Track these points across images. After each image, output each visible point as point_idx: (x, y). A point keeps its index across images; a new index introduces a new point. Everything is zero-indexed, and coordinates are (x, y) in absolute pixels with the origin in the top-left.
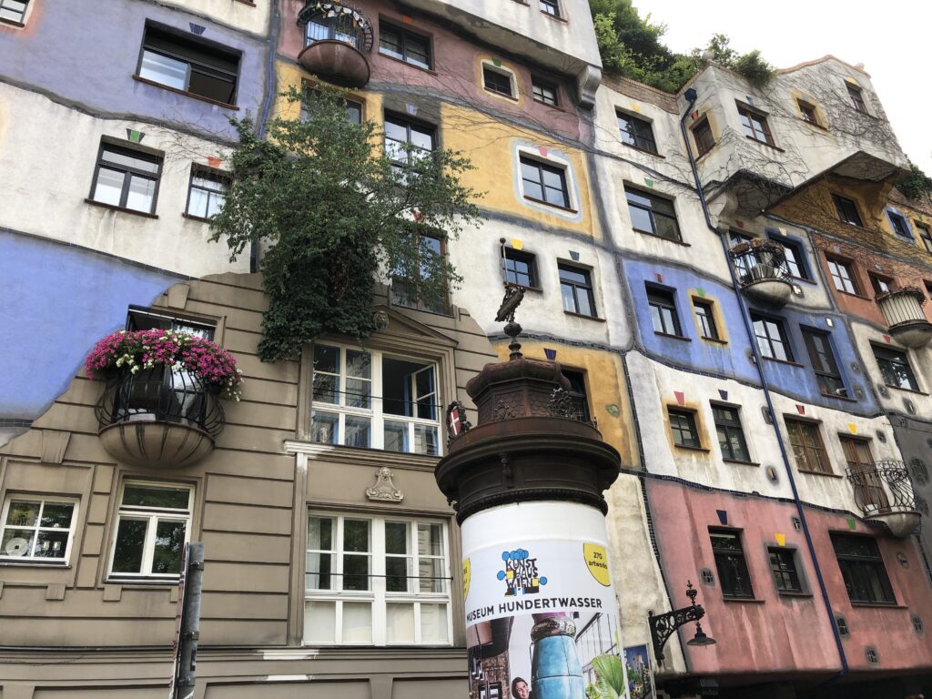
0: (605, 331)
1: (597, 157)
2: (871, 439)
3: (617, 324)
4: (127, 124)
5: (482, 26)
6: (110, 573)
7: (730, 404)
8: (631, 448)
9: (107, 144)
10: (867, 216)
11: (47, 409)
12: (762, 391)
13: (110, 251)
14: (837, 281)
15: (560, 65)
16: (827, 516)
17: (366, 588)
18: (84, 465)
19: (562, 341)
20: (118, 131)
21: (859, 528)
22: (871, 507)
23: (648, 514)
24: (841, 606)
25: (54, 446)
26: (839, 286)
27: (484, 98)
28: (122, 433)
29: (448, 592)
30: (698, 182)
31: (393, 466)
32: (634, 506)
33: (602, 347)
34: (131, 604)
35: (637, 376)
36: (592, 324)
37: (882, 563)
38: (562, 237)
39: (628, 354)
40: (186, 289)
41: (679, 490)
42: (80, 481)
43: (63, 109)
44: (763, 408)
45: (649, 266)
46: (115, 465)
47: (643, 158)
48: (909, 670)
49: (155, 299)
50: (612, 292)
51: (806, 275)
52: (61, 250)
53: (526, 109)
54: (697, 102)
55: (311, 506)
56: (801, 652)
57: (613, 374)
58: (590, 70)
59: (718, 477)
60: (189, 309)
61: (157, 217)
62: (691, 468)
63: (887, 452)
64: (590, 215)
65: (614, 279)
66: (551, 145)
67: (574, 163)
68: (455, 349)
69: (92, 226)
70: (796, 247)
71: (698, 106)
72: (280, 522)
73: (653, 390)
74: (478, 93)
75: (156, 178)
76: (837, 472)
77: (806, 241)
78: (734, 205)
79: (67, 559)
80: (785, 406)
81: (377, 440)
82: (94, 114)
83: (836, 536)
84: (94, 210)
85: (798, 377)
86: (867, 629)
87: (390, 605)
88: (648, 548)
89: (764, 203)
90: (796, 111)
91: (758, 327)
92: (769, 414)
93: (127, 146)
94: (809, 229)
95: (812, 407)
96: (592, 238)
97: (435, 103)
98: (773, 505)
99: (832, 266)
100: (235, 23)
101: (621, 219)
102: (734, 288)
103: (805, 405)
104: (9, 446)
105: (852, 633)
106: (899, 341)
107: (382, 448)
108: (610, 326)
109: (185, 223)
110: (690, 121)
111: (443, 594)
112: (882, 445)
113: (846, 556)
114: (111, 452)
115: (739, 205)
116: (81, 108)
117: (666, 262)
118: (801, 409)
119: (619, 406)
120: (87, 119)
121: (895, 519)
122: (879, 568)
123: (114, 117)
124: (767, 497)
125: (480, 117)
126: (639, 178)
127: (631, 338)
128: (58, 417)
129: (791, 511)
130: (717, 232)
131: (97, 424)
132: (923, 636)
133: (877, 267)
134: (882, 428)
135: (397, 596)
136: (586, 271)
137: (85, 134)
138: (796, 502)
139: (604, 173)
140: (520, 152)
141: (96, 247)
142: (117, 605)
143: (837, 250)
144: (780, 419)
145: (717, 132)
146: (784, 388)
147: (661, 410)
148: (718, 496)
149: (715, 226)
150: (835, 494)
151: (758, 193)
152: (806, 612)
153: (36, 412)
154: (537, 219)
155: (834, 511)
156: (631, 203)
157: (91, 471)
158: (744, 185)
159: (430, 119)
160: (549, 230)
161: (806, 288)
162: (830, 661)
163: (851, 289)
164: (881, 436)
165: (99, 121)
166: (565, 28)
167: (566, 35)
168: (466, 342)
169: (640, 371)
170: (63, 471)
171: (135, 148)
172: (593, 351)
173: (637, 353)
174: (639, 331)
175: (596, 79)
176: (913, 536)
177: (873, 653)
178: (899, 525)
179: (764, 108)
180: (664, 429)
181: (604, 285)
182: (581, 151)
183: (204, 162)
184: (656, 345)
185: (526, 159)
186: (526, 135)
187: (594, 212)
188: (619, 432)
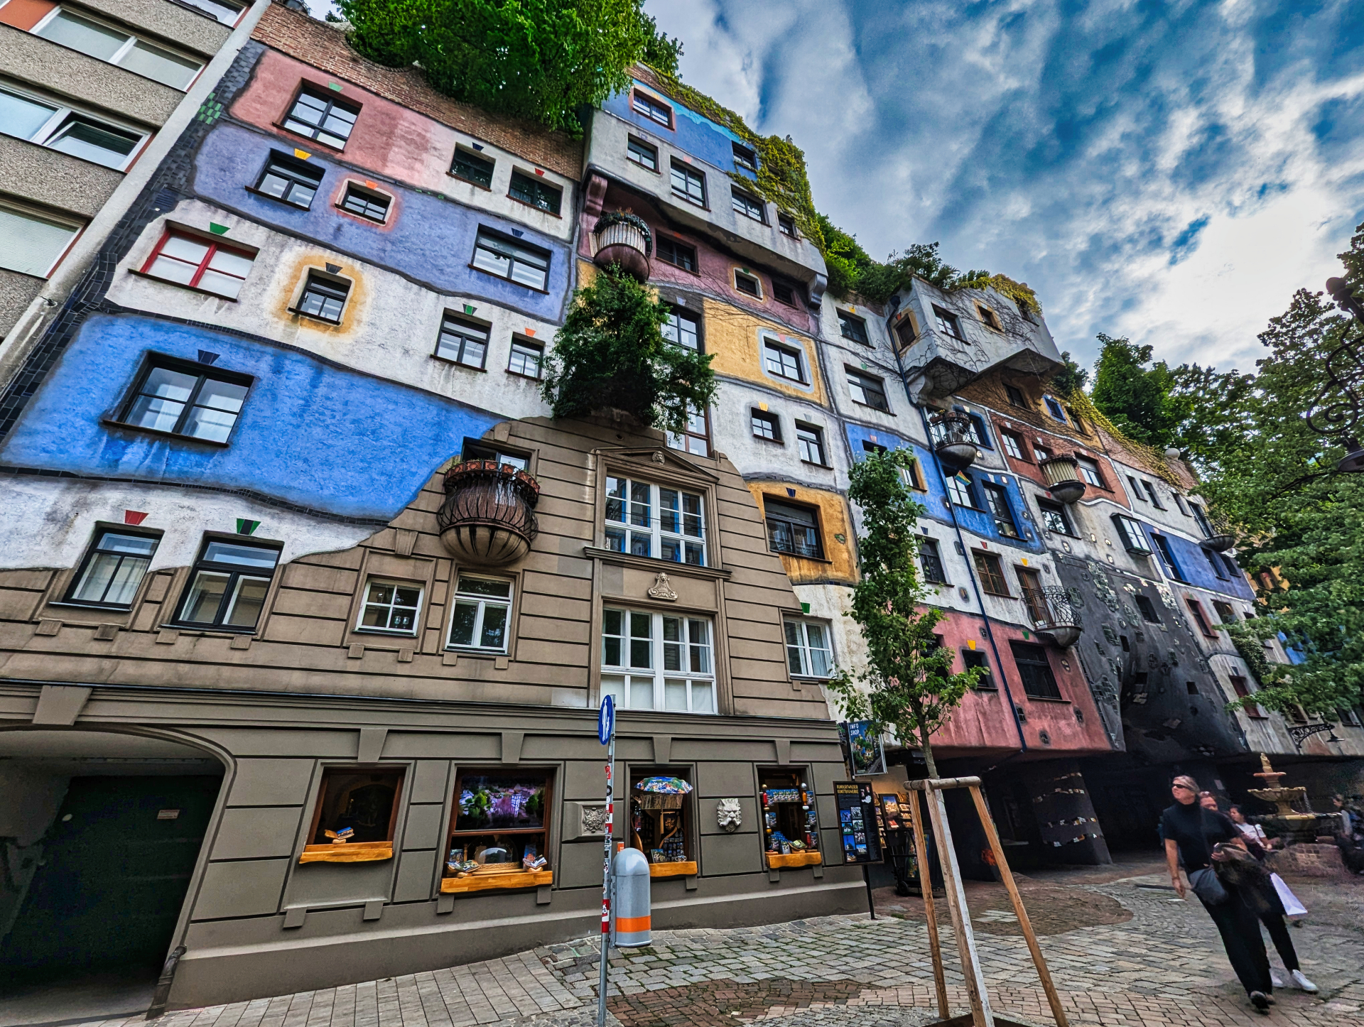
0: (833, 477)
1: (823, 344)
2: (1039, 571)
3: (842, 472)
4: (464, 301)
5: (735, 241)
6: (448, 643)
7: (930, 538)
9: (448, 316)
10: (1030, 401)
11: (400, 513)
12: (954, 529)
13: (449, 395)
14: (1008, 448)
15: (795, 273)
16: (1007, 629)
17: (648, 666)
18: (427, 558)
19: (800, 483)
20: (457, 305)
21: (1032, 639)
22: (1041, 622)
24: (1020, 698)
25: (405, 543)
26: (1010, 453)
27: (736, 296)
28: (458, 533)
29: (713, 673)
30: (901, 368)
31: (669, 572)
33: (829, 489)
34: (463, 668)
36: (822, 471)
37: (1049, 667)
38: (798, 403)
40: (508, 426)
42: (426, 571)
43: (415, 287)
44: (955, 543)
45: (865, 429)
46: (452, 560)
47: (859, 349)
48: (1074, 751)
49: (485, 433)
50: (838, 447)
51: (985, 443)
52: (412, 392)
53: (768, 306)
54: (901, 306)
55: (606, 600)
56: (989, 733)
57: (840, 510)
58: (819, 277)
60: (510, 442)
61: (485, 372)
63: (1051, 580)
64: (819, 387)
65: (839, 437)
66: (789, 334)
67: (807, 349)
68: (716, 484)
69: (436, 376)
70: (977, 422)
71: (901, 310)
72: (582, 611)
74: (732, 292)
75: (485, 343)
76: (1013, 593)
77: (984, 417)
78: (930, 385)
79: (414, 631)
80: (972, 541)
81: (656, 552)
82: (439, 292)
83: (1014, 644)
84: (437, 363)
85: (982, 520)
86: (1040, 718)
87: (668, 682)
89: (954, 385)
90: (978, 316)
91: (950, 481)
92: (960, 546)
93: (462, 317)
94: (987, 409)
95: (993, 544)
96: (821, 405)
97: (699, 298)
98: (965, 618)
99: (1004, 437)
100: (547, 231)
102: (931, 450)
103: (989, 543)
104: (370, 540)
105: (1029, 720)
106: (1057, 497)
107: (660, 557)
108: (836, 473)
109: (508, 378)
110: (895, 321)
111: (709, 674)
112: (1048, 576)
113: (1022, 661)
114: (448, 549)
115: (934, 387)
116: (429, 287)
117: (877, 428)
118: (985, 545)
119: (845, 536)
120: (433, 295)
121: (1061, 631)
122: (1047, 671)
123: (454, 294)
124: (961, 611)
125: (734, 310)
126: (856, 363)
128: (408, 519)
129: (979, 623)
130: (918, 407)
131: (438, 528)
132: (1084, 725)
133: (1040, 440)
134: (1046, 563)
135: (673, 674)
136: (817, 430)
137: (431, 307)
138: (983, 616)
139: (829, 357)
140: (765, 338)
141: (439, 392)
142: (453, 668)
143: (1008, 425)
144: (969, 552)
145: (918, 329)
146: (971, 528)
149: (915, 402)
150: (1012, 612)
151: (950, 376)
152: (993, 702)
153: (392, 515)
154: (778, 388)
155: (1012, 625)
156: (850, 381)
157: (434, 563)
158: (940, 367)
159: (696, 310)
160: (788, 398)
161: (986, 452)
162: (1013, 742)
163: (1019, 456)
164: (1046, 568)
165: (442, 297)
166: (798, 245)
167: (800, 250)
168: (724, 479)
170: (412, 562)
171: (468, 319)
172: (824, 492)
175: (823, 285)
176: (1073, 647)
177: (1045, 736)
178: (1063, 636)
179: (952, 311)
181: (832, 442)
182: (811, 340)
183: (523, 332)
185: (770, 344)
186: (768, 325)
187: (822, 385)
188: (845, 556)
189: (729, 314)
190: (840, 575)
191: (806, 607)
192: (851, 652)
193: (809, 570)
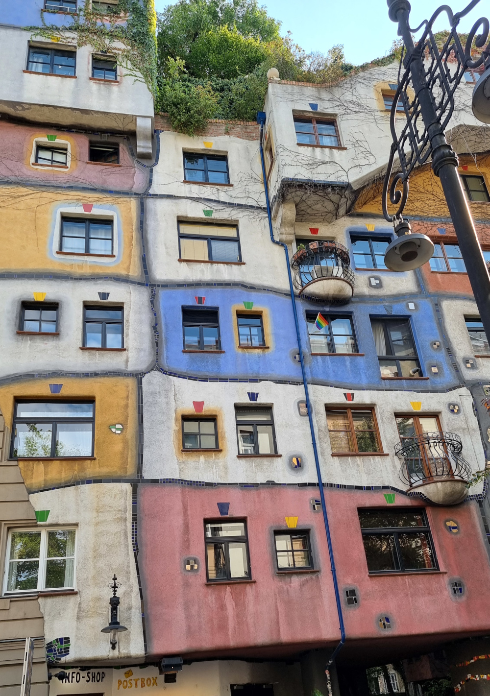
0: (125, 358)
2: (440, 412)
3: (140, 350)
7: (260, 404)
8: (129, 460)
12: (302, 387)
16: (358, 494)
19: (72, 375)
21: (399, 501)
23: (134, 516)
24: (354, 576)
27: (29, 173)
32: (120, 510)
33: (115, 373)
35: (152, 394)
36: (109, 355)
38: (93, 282)
39: (147, 375)
41: (178, 489)
44: (299, 402)
45: (190, 291)
47: (207, 192)
50: (141, 322)
53: (75, 174)
54: (266, 123)
56: (290, 625)
57: (125, 395)
58: (139, 122)
59: (226, 473)
62: (196, 468)
64: (130, 256)
65: (146, 309)
66: (99, 200)
67: (123, 212)
70: (390, 238)
73: (167, 403)
74: (25, 170)
76: (385, 450)
80: (328, 396)
85: (355, 366)
86: (384, 597)
88: (127, 545)
90: (377, 103)
92: (306, 407)
95: (366, 392)
96: (128, 276)
98: (290, 491)
101: (167, 253)
102: (290, 295)
103: (356, 393)
108: (132, 353)
110: (265, 143)
112: (453, 416)
117: (209, 284)
118: (350, 397)
119: (123, 424)
124: (285, 484)
125: (23, 190)
126: (196, 211)
127: (153, 361)
129: (311, 494)
130: (281, 243)
132: (461, 600)
134: (457, 400)
136: (119, 307)
138: (319, 485)
139: (156, 214)
140: (61, 213)
144: (319, 409)
146: (332, 380)
147: (174, 420)
148: (223, 489)
149: (279, 239)
150: (375, 472)
152: (305, 588)
154: (68, 269)
155: (369, 488)
156: (181, 236)
160: (79, 278)
161: (388, 278)
162: (327, 632)
164: (455, 408)
166: (115, 89)
167: (115, 95)
169: (157, 389)
172: (106, 378)
173: (157, 373)
174: (165, 352)
180: (172, 438)
181: (134, 317)
182: (132, 199)
184: (182, 362)
185: (66, 219)
186: (71, 197)
187: (136, 252)
188: (118, 447)
189: (14, 197)
190: (104, 471)
191: (44, 514)
192: (97, 556)
193: (60, 472)
